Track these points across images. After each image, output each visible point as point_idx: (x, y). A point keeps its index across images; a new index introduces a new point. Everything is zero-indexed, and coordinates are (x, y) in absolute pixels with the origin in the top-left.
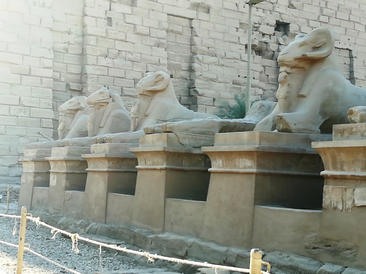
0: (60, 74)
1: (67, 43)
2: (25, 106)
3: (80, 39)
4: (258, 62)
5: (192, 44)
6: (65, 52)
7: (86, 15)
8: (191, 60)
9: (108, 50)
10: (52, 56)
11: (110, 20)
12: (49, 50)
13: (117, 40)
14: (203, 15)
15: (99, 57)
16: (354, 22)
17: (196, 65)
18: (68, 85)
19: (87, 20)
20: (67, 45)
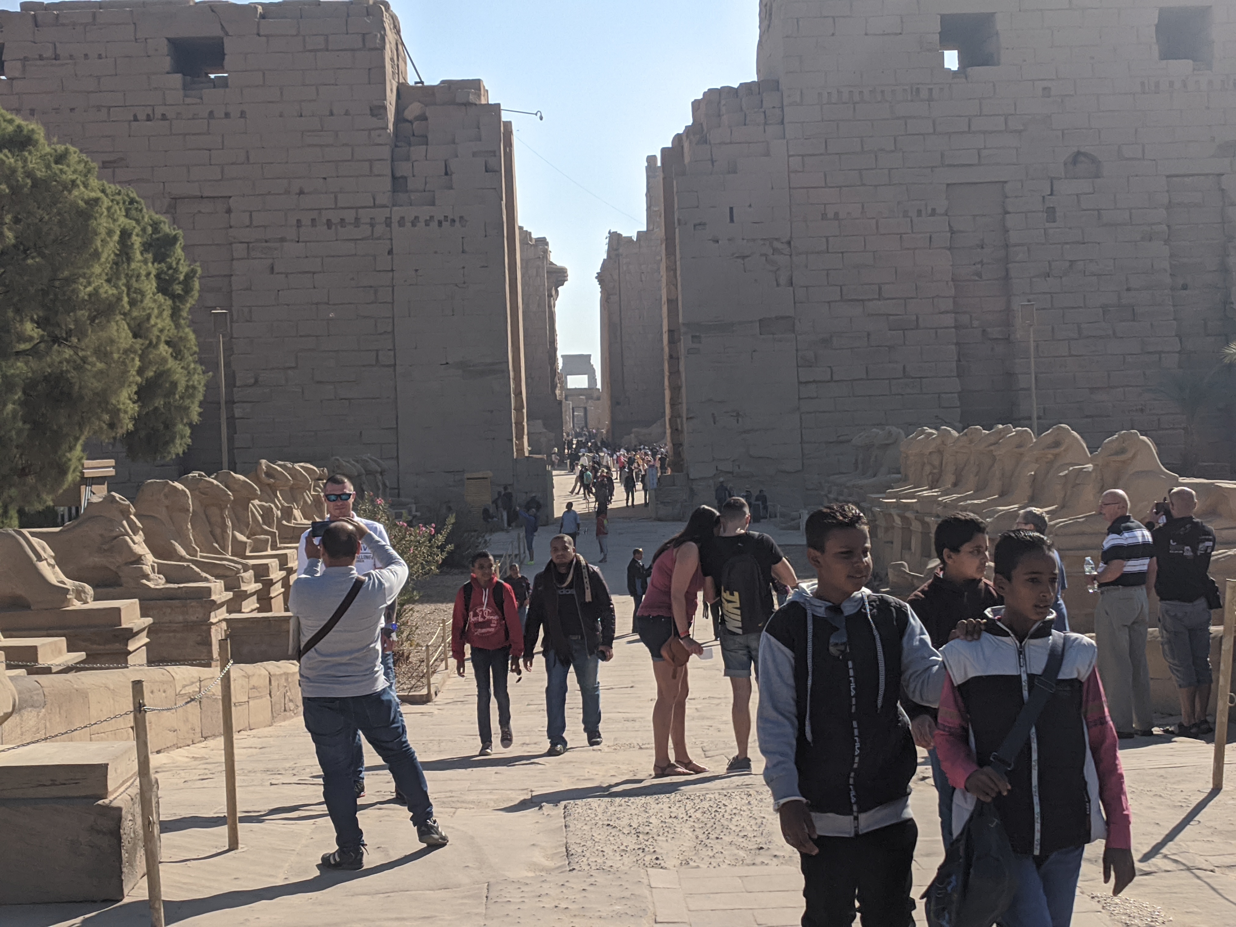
0: (971, 316)
1: (978, 263)
2: (912, 378)
3: (1000, 254)
5: (1225, 221)
6: (977, 278)
7: (1009, 213)
8: (1224, 252)
9: (1050, 265)
10: (953, 292)
11: (1051, 213)
12: (947, 284)
13: (1067, 243)
15: (1034, 280)
18: (983, 331)
19: (1011, 220)
20: (979, 266)
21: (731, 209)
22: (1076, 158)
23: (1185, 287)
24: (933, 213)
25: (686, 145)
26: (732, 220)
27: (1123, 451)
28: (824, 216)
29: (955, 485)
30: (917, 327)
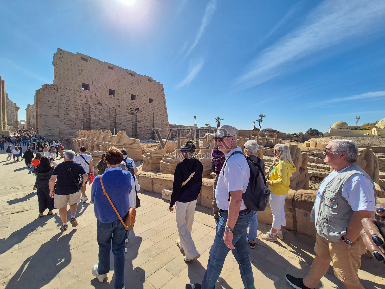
0: (85, 119)
1: (86, 113)
3: (89, 112)
4: (131, 116)
5: (116, 113)
8: (115, 116)
9: (95, 114)
10: (83, 116)
11: (96, 109)
12: (82, 114)
13: (98, 112)
14: (118, 107)
15: (93, 116)
16: (155, 108)
17: (116, 117)
18: (87, 121)
19: (90, 109)
21: (48, 100)
22: (99, 103)
23: (111, 119)
24: (80, 106)
25: (40, 91)
26: (48, 101)
27: (122, 134)
28: (64, 103)
29: (87, 138)
30: (78, 119)
